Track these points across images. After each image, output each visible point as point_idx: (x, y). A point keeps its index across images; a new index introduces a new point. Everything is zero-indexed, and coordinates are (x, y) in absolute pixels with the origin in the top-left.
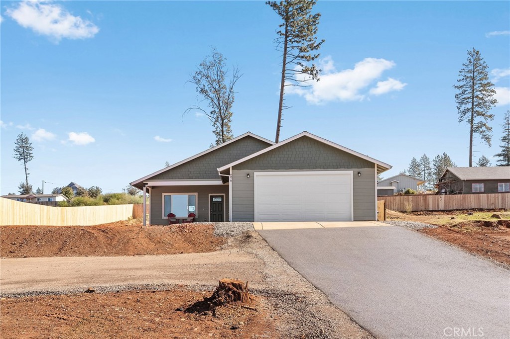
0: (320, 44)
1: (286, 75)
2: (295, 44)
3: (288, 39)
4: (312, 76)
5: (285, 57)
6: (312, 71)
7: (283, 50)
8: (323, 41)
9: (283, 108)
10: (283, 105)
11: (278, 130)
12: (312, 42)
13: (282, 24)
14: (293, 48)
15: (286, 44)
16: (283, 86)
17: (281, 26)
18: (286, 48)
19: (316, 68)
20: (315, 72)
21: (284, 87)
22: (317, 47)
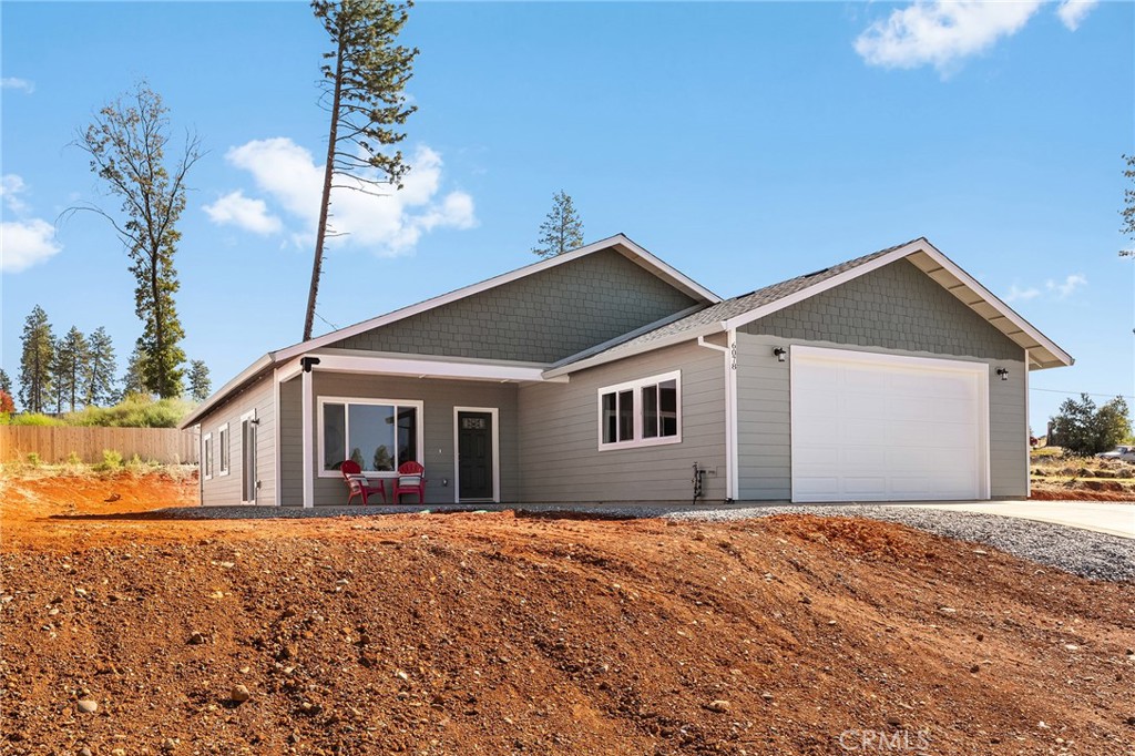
0: (406, 113)
1: (335, 164)
2: (356, 102)
3: (343, 87)
4: (390, 176)
5: (334, 125)
6: (392, 165)
7: (332, 109)
8: (415, 109)
9: (326, 234)
10: (328, 228)
11: (315, 280)
12: (394, 105)
13: (330, 53)
14: (351, 108)
15: (337, 99)
16: (328, 186)
17: (327, 56)
18: (337, 106)
19: (402, 162)
20: (397, 169)
21: (331, 190)
22: (400, 119)
